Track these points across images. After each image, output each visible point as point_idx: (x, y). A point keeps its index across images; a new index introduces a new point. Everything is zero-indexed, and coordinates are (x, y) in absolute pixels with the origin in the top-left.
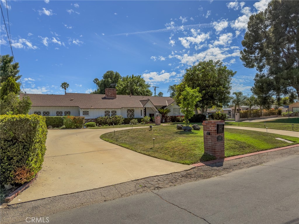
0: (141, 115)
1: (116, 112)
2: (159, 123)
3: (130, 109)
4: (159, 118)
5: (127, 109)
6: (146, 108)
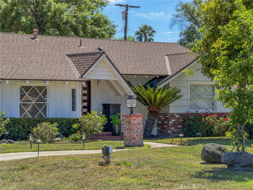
0: (74, 109)
2: (136, 138)
3: (32, 86)
4: (139, 120)
5: (21, 86)
6: (90, 81)
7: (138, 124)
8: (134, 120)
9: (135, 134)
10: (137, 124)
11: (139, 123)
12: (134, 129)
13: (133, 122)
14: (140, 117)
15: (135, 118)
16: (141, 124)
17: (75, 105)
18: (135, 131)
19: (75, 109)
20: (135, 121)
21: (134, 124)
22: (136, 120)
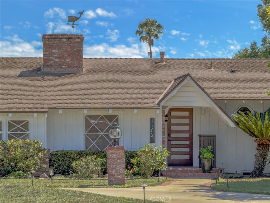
0: (152, 140)
1: (26, 126)
2: (115, 175)
3: (100, 116)
4: (119, 153)
5: (87, 116)
6: (192, 109)
7: (119, 159)
8: (112, 153)
9: (113, 170)
10: (116, 158)
11: (120, 157)
12: (112, 164)
13: (110, 155)
14: (121, 150)
15: (114, 152)
16: (123, 158)
17: (154, 136)
18: (114, 166)
19: (154, 140)
20: (114, 155)
21: (113, 159)
22: (115, 153)
